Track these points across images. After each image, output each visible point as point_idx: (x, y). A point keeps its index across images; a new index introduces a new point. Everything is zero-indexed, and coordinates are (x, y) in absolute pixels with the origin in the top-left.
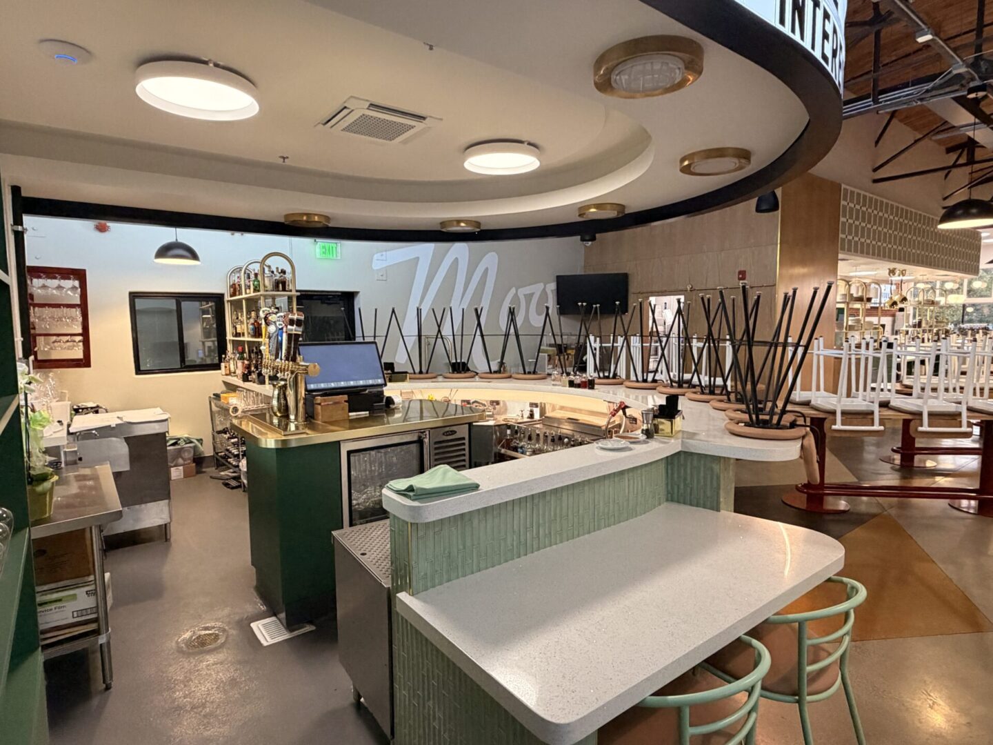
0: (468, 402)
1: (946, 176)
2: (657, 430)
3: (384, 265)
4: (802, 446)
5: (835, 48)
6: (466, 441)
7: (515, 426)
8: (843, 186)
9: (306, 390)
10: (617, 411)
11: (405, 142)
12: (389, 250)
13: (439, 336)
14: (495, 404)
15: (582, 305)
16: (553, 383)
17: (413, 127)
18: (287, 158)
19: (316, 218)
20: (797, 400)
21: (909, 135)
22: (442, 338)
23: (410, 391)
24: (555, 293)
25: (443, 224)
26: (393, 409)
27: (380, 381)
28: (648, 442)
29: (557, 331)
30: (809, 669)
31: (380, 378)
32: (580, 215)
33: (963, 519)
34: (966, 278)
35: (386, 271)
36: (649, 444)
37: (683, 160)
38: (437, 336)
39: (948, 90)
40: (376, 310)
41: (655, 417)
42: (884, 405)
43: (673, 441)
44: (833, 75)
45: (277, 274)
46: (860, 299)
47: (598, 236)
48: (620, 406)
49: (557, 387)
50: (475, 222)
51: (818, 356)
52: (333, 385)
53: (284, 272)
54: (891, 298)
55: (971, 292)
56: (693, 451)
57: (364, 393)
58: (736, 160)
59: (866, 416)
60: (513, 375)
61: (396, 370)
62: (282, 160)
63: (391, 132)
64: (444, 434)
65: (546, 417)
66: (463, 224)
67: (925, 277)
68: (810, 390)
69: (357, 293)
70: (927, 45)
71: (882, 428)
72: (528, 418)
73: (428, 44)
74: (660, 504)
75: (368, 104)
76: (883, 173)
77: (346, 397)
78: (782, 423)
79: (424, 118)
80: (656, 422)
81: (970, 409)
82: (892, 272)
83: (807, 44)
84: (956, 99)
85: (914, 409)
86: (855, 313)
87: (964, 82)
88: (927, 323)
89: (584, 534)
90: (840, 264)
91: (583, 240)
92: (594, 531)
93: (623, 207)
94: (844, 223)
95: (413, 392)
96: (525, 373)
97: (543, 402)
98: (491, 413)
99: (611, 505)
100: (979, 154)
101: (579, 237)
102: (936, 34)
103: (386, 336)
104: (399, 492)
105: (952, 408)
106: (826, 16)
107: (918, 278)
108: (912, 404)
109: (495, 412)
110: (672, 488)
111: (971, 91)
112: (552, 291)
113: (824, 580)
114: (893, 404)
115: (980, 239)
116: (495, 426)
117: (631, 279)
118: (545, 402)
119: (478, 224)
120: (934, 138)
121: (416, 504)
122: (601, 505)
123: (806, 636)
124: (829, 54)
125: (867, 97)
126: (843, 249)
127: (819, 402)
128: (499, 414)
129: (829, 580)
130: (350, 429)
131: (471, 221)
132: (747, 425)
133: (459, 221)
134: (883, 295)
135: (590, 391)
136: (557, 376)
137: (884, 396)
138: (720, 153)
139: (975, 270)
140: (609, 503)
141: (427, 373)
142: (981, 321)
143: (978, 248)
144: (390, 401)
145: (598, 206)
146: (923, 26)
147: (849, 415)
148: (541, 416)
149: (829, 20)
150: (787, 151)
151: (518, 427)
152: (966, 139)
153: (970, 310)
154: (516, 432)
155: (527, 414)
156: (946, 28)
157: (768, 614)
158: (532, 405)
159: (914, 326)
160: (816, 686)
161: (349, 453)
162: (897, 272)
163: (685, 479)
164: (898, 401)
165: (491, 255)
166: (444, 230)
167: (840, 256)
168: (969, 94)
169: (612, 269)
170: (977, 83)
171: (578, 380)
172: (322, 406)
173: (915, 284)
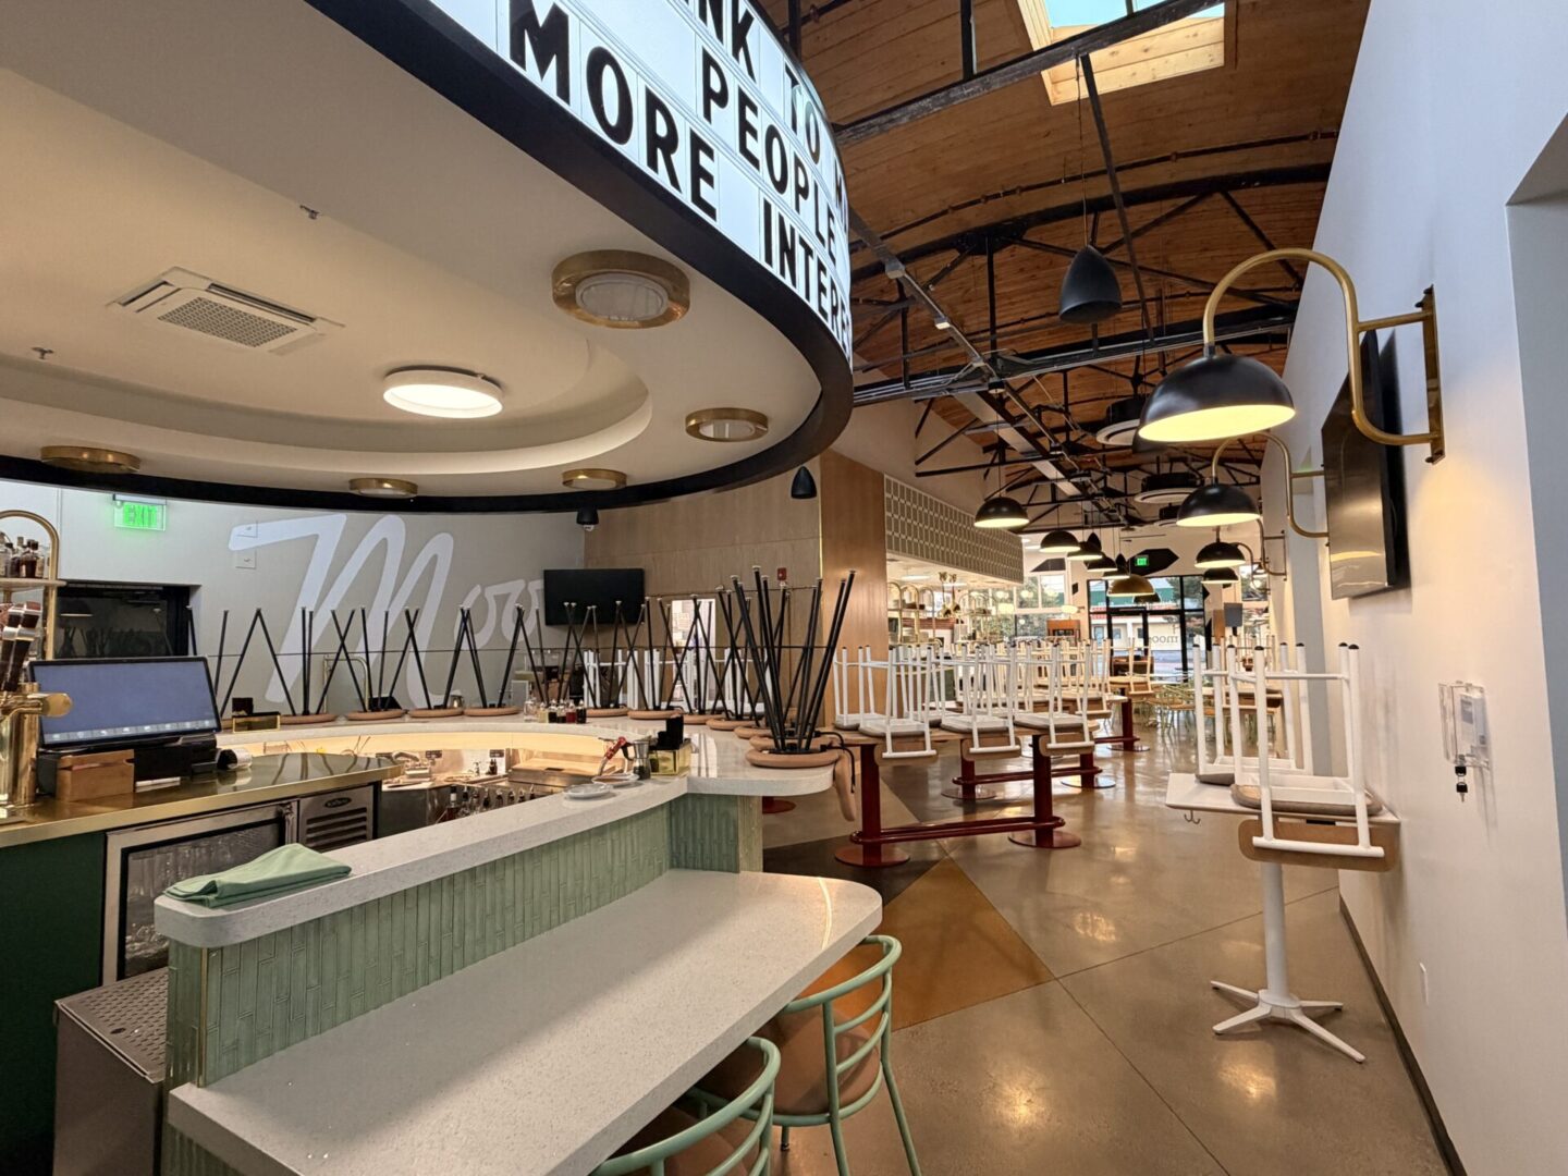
0: (388, 756)
1: (986, 475)
2: (654, 766)
3: (253, 543)
4: (834, 771)
5: (835, 304)
6: (369, 815)
7: (463, 787)
8: (886, 476)
9: (42, 744)
10: (614, 751)
11: (281, 352)
12: (263, 522)
13: (342, 655)
14: (433, 756)
15: (570, 606)
16: (526, 718)
17: (293, 330)
18: (51, 352)
19: (110, 458)
20: (845, 724)
21: (947, 430)
22: (348, 659)
23: (283, 743)
24: (542, 594)
25: (354, 483)
26: (235, 772)
27: (208, 724)
28: (641, 784)
29: (534, 644)
30: (840, 1068)
31: (209, 718)
32: (564, 483)
33: (1021, 853)
34: (1014, 586)
35: (256, 554)
36: (642, 787)
37: (689, 419)
38: (338, 654)
39: (971, 383)
40: (226, 614)
41: (652, 749)
42: (935, 725)
43: (677, 779)
44: (835, 334)
45: (20, 548)
46: (913, 606)
47: (601, 513)
48: (619, 743)
49: (533, 723)
50: (408, 483)
51: (865, 668)
52: (105, 733)
53: (34, 545)
54: (944, 606)
55: (1022, 604)
56: (703, 792)
57: (174, 744)
58: (751, 425)
59: (916, 738)
60: (466, 711)
61: (255, 711)
62: (38, 354)
63: (253, 333)
64: (326, 805)
65: (514, 770)
66: (387, 485)
67: (976, 584)
68: (858, 712)
69: (197, 587)
70: (944, 331)
71: (934, 752)
72: (488, 773)
73: (307, 209)
74: (660, 874)
75: (209, 283)
76: (923, 468)
77: (130, 753)
78: (811, 747)
79: (312, 320)
80: (653, 756)
81: (1016, 725)
82: (943, 576)
83: (800, 291)
84: (979, 393)
85: (963, 727)
86: (908, 623)
87: (984, 377)
88: (981, 635)
89: (541, 932)
90: (890, 566)
91: (580, 521)
92: (559, 924)
93: (623, 476)
94: (889, 519)
95: (287, 745)
96: (485, 706)
97: (511, 748)
98: (427, 771)
99: (586, 882)
100: (1009, 456)
101: (574, 515)
102: (951, 323)
103: (242, 656)
104: (188, 898)
105: (998, 723)
106: (821, 268)
107: (971, 584)
108: (964, 722)
109: (434, 768)
110: (678, 846)
111: (993, 386)
112: (537, 591)
113: (857, 943)
114: (945, 723)
115: (1021, 545)
116: (430, 789)
117: (647, 575)
118: (514, 747)
119: (413, 487)
120: (968, 433)
121: (220, 912)
122: (569, 884)
123: (832, 1022)
124: (828, 310)
125: (899, 381)
126: (890, 548)
127: (868, 726)
128: (440, 771)
129: (864, 942)
130: (135, 806)
131: (402, 481)
132: (772, 752)
133: (381, 481)
134: (937, 604)
135: (580, 726)
136: (531, 708)
137: (934, 716)
138: (729, 414)
139: (1019, 577)
140: (583, 878)
141: (318, 713)
142: (1034, 635)
143: (1020, 554)
144: (229, 757)
145: (590, 472)
146: (941, 313)
147: (900, 739)
148: (508, 768)
149: (825, 273)
150: (806, 422)
151: (468, 788)
152: (996, 441)
153: (1022, 622)
154: (466, 796)
155: (486, 768)
156: (969, 323)
157: (787, 1000)
158: (494, 753)
159: (969, 638)
160: (850, 1093)
161: (126, 853)
162: (948, 578)
163: (694, 834)
164: (949, 720)
165: (442, 538)
166: (355, 492)
167: (889, 556)
168: (990, 389)
169: (624, 562)
170: (994, 380)
171: (561, 711)
172: (74, 773)
173: (970, 592)
